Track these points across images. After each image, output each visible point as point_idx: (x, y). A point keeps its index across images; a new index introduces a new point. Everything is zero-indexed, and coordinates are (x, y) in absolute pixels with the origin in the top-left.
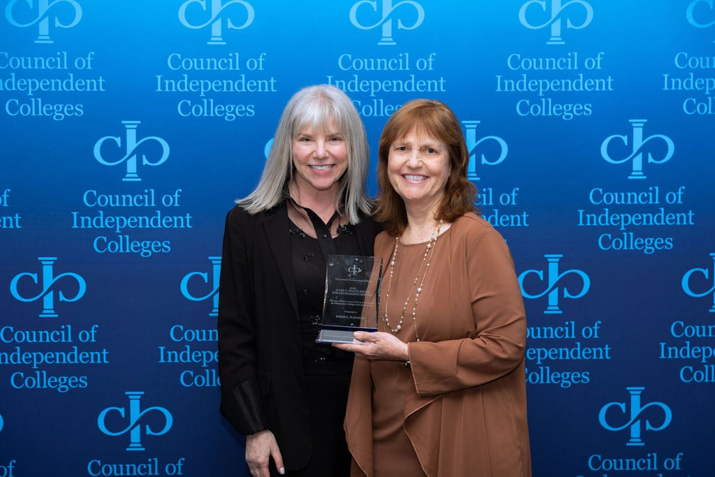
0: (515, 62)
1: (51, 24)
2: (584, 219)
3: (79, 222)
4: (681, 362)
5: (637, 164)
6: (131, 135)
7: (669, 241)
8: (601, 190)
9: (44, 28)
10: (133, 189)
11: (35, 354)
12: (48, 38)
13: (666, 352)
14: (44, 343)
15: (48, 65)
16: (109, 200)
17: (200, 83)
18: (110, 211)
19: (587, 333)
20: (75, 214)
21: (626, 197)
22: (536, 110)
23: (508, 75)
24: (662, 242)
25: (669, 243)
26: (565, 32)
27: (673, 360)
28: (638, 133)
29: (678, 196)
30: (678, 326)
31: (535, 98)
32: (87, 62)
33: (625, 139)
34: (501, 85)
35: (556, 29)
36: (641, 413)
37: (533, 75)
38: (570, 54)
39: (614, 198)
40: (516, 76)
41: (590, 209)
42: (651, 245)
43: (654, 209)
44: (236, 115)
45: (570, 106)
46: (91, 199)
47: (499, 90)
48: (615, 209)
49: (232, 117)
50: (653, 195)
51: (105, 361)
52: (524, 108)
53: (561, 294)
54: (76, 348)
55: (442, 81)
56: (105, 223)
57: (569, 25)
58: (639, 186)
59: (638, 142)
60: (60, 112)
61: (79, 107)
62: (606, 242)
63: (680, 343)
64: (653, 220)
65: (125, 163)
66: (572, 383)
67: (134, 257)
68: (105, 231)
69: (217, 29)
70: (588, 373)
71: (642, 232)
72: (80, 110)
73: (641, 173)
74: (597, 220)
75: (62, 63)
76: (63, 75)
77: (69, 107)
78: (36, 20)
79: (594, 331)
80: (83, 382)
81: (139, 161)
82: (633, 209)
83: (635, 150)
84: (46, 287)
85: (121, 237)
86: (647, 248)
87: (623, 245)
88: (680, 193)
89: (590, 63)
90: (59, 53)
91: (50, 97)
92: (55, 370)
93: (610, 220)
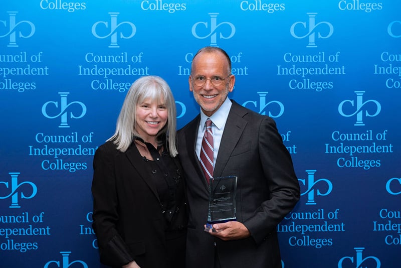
0: (288, 58)
1: (17, 35)
2: (329, 149)
3: (33, 151)
4: (386, 233)
5: (360, 117)
6: (64, 101)
7: (378, 162)
8: (338, 132)
9: (13, 38)
10: (65, 132)
11: (7, 230)
12: (15, 44)
13: (377, 227)
14: (12, 223)
15: (15, 60)
16: (51, 138)
17: (104, 70)
18: (51, 145)
19: (331, 216)
20: (31, 147)
21: (353, 136)
22: (300, 86)
23: (284, 65)
24: (374, 162)
25: (378, 163)
26: (317, 41)
27: (381, 231)
28: (360, 99)
29: (383, 136)
30: (384, 212)
31: (300, 78)
32: (38, 58)
33: (352, 102)
34: (280, 71)
35: (312, 39)
36: (363, 263)
37: (299, 65)
38: (320, 53)
39: (346, 137)
40: (289, 66)
41: (332, 143)
42: (368, 164)
43: (369, 143)
44: (125, 88)
45: (320, 83)
46: (40, 138)
47: (279, 74)
48: (347, 143)
49: (123, 90)
50: (369, 136)
51: (48, 234)
52: (294, 84)
53: (315, 193)
54: (31, 226)
55: (245, 69)
56: (48, 152)
57: (320, 36)
58: (360, 130)
59: (360, 104)
60: (22, 87)
61: (33, 84)
62: (342, 163)
63: (385, 222)
64: (369, 150)
65: (60, 117)
66: (322, 245)
67: (65, 172)
68: (48, 157)
69: (114, 39)
70: (331, 240)
71: (362, 156)
72: (33, 86)
73: (362, 122)
74: (336, 150)
75: (23, 58)
76: (24, 65)
77: (27, 84)
78: (8, 33)
79: (335, 215)
80: (35, 246)
81: (69, 116)
82: (357, 143)
83: (358, 109)
84: (13, 190)
85: (58, 160)
86: (366, 166)
87: (352, 164)
88: (384, 134)
89: (332, 58)
90: (21, 53)
91: (16, 79)
92: (18, 239)
93: (344, 150)
